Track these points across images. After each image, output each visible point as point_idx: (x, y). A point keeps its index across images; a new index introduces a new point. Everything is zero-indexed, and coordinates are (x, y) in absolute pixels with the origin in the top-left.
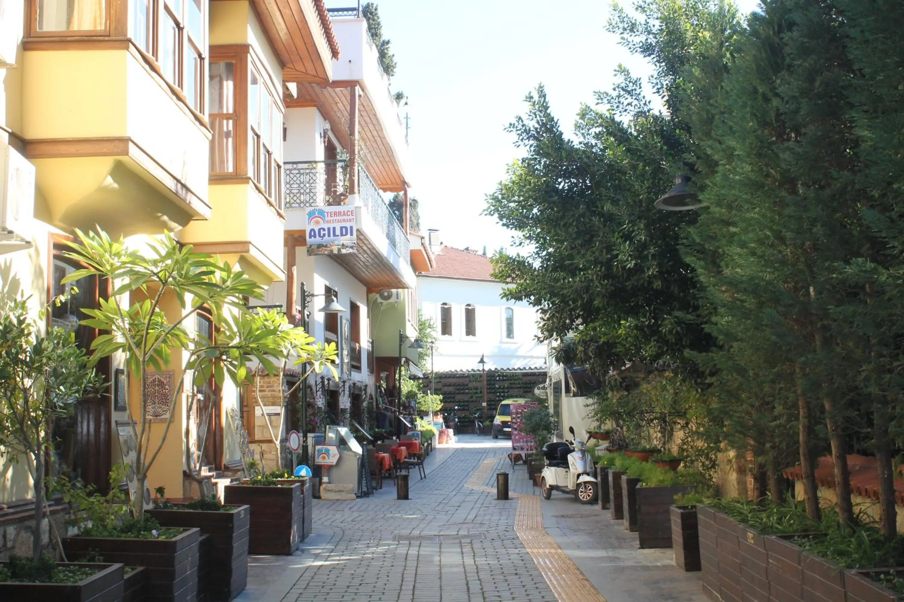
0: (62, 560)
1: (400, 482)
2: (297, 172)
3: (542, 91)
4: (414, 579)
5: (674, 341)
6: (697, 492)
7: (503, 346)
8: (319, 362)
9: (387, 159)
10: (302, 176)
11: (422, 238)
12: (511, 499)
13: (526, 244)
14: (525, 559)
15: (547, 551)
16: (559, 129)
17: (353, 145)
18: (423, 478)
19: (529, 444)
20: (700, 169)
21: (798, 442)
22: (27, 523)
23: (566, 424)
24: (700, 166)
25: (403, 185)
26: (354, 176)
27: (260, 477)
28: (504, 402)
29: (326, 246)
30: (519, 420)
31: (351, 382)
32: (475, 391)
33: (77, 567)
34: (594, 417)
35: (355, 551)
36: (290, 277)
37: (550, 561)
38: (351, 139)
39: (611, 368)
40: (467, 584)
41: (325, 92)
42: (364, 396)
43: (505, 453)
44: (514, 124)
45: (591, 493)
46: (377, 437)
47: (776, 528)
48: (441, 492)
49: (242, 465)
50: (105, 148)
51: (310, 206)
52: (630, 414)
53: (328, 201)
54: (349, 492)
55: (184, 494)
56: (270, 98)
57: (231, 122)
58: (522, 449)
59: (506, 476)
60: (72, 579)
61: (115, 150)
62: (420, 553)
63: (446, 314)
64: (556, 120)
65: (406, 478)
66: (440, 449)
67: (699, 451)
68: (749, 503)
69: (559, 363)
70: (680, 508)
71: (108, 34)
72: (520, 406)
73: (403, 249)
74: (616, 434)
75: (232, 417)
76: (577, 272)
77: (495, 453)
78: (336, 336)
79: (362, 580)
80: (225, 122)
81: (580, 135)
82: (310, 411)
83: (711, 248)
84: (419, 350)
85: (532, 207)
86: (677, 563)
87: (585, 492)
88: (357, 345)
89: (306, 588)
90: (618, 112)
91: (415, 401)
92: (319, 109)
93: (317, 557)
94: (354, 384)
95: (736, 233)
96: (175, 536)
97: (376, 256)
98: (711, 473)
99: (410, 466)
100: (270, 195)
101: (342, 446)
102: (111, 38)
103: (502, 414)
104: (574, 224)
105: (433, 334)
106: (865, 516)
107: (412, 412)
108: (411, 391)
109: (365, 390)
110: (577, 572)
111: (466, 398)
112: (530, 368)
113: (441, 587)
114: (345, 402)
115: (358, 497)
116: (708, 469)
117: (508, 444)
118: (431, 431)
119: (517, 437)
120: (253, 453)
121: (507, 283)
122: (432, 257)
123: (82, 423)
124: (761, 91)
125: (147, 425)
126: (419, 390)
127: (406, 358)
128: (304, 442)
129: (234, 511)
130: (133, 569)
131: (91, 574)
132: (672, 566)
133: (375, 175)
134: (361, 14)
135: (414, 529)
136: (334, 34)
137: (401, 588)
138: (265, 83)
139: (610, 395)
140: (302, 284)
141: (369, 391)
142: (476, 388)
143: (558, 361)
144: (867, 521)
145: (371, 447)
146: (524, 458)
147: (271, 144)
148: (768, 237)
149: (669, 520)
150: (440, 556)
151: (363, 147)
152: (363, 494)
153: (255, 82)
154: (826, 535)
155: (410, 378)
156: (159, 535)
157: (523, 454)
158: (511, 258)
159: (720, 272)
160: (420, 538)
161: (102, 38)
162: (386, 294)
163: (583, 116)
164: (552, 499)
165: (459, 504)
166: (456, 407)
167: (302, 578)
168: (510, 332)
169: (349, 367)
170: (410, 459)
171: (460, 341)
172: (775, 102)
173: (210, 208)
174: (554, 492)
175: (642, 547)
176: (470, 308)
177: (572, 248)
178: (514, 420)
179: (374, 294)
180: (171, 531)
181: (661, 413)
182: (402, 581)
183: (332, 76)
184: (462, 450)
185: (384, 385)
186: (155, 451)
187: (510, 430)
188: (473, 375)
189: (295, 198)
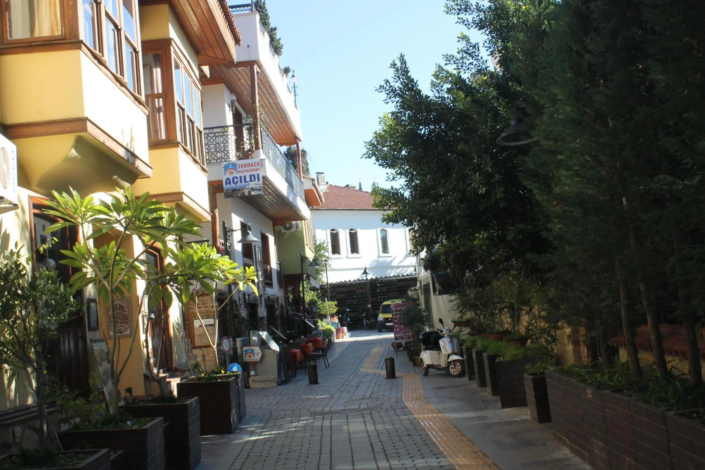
0: (60, 449)
1: (310, 370)
2: (213, 135)
3: (403, 59)
4: (330, 445)
5: (518, 246)
6: (542, 361)
7: (381, 259)
8: (242, 282)
9: (282, 120)
10: (217, 138)
11: (313, 180)
12: (398, 378)
13: (397, 179)
14: (414, 423)
15: (430, 415)
16: (418, 88)
17: (256, 111)
18: (327, 366)
19: (407, 334)
20: (530, 112)
21: (621, 317)
22: (30, 423)
23: (436, 317)
24: (529, 110)
25: (295, 139)
26: (257, 135)
27: (203, 375)
28: (385, 303)
29: (239, 190)
30: (398, 316)
31: (266, 296)
32: (361, 296)
33: (73, 454)
34: (457, 309)
35: (280, 427)
36: (214, 218)
37: (433, 422)
38: (253, 107)
39: (467, 271)
40: (372, 445)
41: (230, 71)
42: (276, 306)
43: (388, 343)
44: (383, 86)
45: (459, 368)
46: (290, 337)
47: (609, 384)
48: (343, 376)
49: (188, 366)
50: (69, 127)
51: (225, 161)
52: (485, 305)
53: (239, 156)
54: (271, 381)
55: (146, 392)
56: (190, 79)
57: (161, 100)
58: (402, 338)
59: (392, 360)
60: (71, 464)
61: (77, 128)
62: (333, 424)
63: (335, 237)
64: (415, 81)
65: (315, 368)
66: (338, 343)
67: (541, 330)
68: (585, 367)
69: (427, 271)
70: (531, 375)
71: (64, 38)
72: (398, 305)
73: (298, 190)
74: (475, 321)
75: (178, 330)
76: (440, 199)
77: (381, 344)
78: (252, 261)
79: (290, 449)
80: (156, 100)
81: (435, 91)
82: (236, 321)
83: (543, 172)
84: (316, 267)
85: (400, 150)
86: (531, 417)
87: (455, 368)
88: (268, 267)
89: (247, 457)
90: (462, 70)
91: (316, 307)
92: (226, 85)
93: (252, 433)
94: (268, 297)
95: (562, 159)
96: (145, 424)
97: (279, 197)
98: (553, 346)
99: (316, 358)
100: (195, 155)
101: (263, 346)
102: (67, 41)
103: (384, 312)
104: (435, 161)
105: (326, 254)
106: (676, 371)
107: (314, 316)
108: (312, 300)
109: (277, 301)
110: (456, 430)
111: (355, 302)
112: (403, 275)
113: (351, 449)
114: (262, 312)
115: (279, 385)
116: (550, 343)
117: (391, 335)
118: (330, 330)
119: (398, 330)
120: (196, 357)
121: (385, 210)
122: (321, 194)
123: (64, 342)
124: (575, 49)
125: (117, 341)
126: (318, 298)
127: (307, 274)
128: (234, 345)
129: (188, 402)
130: (115, 453)
131: (85, 459)
132: (528, 420)
133: (273, 133)
134: (254, 9)
135: (325, 406)
136: (235, 26)
137: (321, 452)
138: (185, 68)
139: (468, 292)
140: (224, 223)
141: (280, 302)
142: (362, 294)
143: (426, 269)
144: (678, 374)
145: (285, 345)
146: (404, 346)
147: (193, 115)
148: (588, 161)
149: (523, 385)
150: (348, 425)
151: (263, 112)
152: (282, 382)
153: (177, 67)
154: (648, 387)
155: (310, 290)
156: (133, 425)
157: (403, 342)
158: (388, 190)
159: (551, 191)
160: (330, 412)
161: (59, 42)
162: (288, 225)
163: (436, 76)
164: (429, 376)
165: (357, 385)
166: (348, 310)
167: (243, 451)
168: (385, 249)
169: (264, 284)
170: (316, 352)
171: (347, 257)
172: (587, 57)
173: (152, 168)
174: (430, 370)
175: (504, 407)
176: (353, 232)
177: (434, 180)
178: (395, 317)
179: (278, 226)
180: (141, 421)
181: (510, 303)
182: (321, 446)
183: (236, 58)
184: (355, 342)
185: (291, 297)
186: (125, 360)
187: (392, 324)
188: (359, 284)
189: (213, 156)
